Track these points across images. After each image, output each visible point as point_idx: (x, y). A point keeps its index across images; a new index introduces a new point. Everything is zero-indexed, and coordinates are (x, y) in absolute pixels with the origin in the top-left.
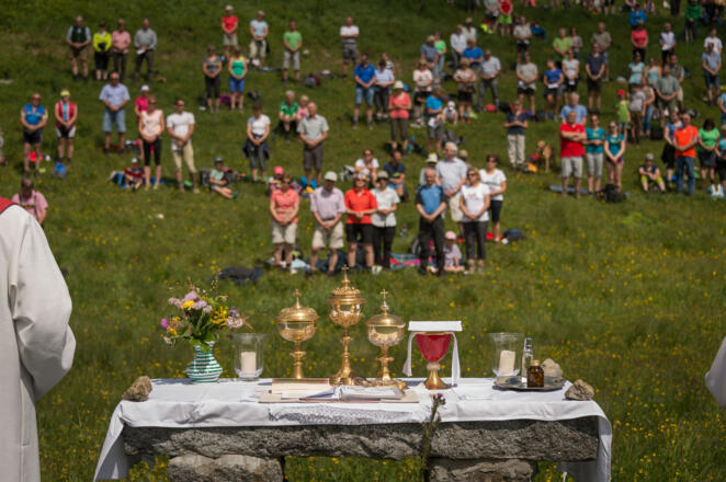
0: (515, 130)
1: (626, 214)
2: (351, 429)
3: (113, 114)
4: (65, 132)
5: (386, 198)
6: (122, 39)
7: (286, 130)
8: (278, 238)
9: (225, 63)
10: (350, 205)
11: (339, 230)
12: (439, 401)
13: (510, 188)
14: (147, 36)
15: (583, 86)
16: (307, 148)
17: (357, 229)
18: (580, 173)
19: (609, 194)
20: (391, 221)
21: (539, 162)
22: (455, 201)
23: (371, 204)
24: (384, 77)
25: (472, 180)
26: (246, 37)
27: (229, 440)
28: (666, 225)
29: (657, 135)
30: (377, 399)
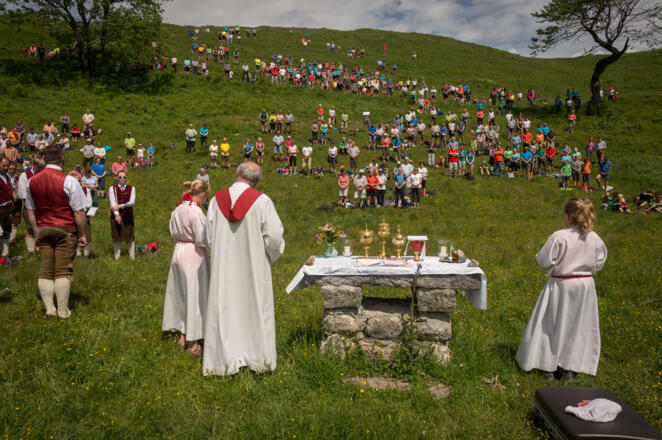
0: (431, 152)
1: (474, 184)
2: (388, 276)
3: (278, 147)
4: (260, 153)
5: (382, 179)
6: (281, 117)
7: (343, 152)
8: (341, 194)
9: (320, 126)
10: (369, 181)
11: (364, 191)
12: (420, 266)
13: (430, 174)
14: (290, 117)
15: (456, 134)
16: (351, 158)
17: (371, 191)
18: (456, 168)
19: (468, 176)
20: (384, 188)
21: (440, 164)
22: (408, 179)
23: (377, 181)
24: (380, 132)
25: (415, 172)
26: (327, 116)
27: (343, 280)
28: (491, 189)
29: (487, 153)
30: (397, 266)
